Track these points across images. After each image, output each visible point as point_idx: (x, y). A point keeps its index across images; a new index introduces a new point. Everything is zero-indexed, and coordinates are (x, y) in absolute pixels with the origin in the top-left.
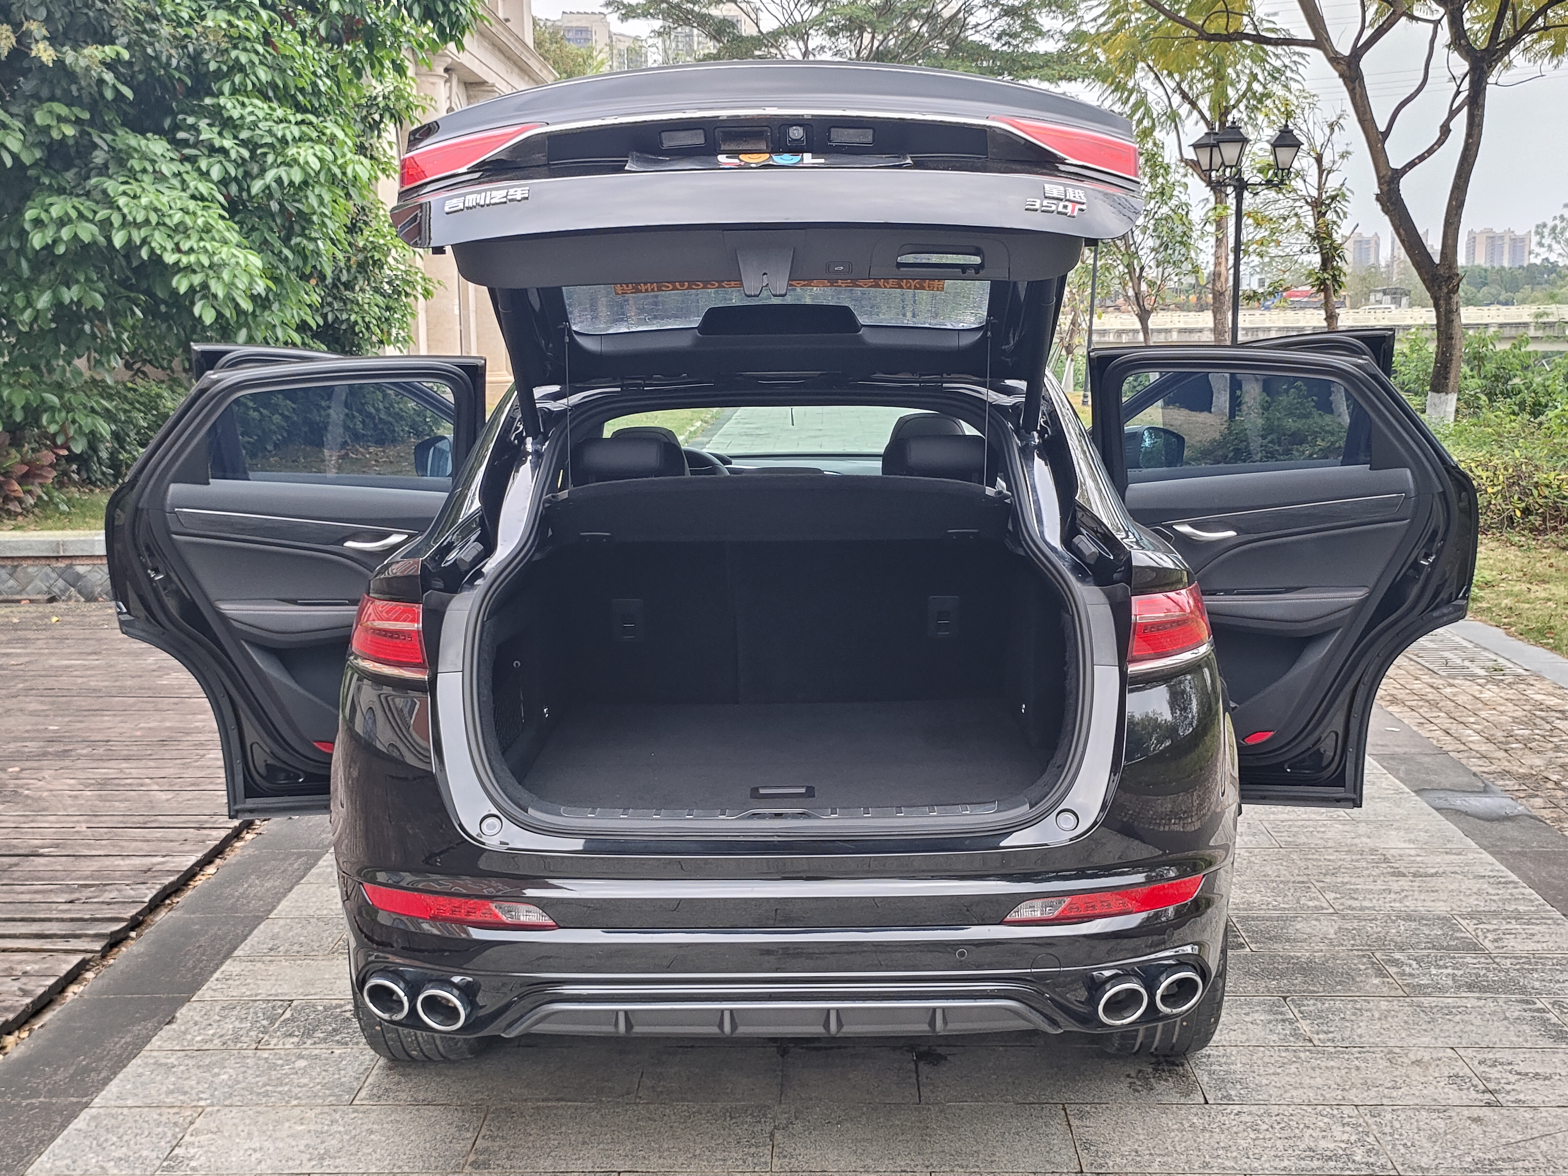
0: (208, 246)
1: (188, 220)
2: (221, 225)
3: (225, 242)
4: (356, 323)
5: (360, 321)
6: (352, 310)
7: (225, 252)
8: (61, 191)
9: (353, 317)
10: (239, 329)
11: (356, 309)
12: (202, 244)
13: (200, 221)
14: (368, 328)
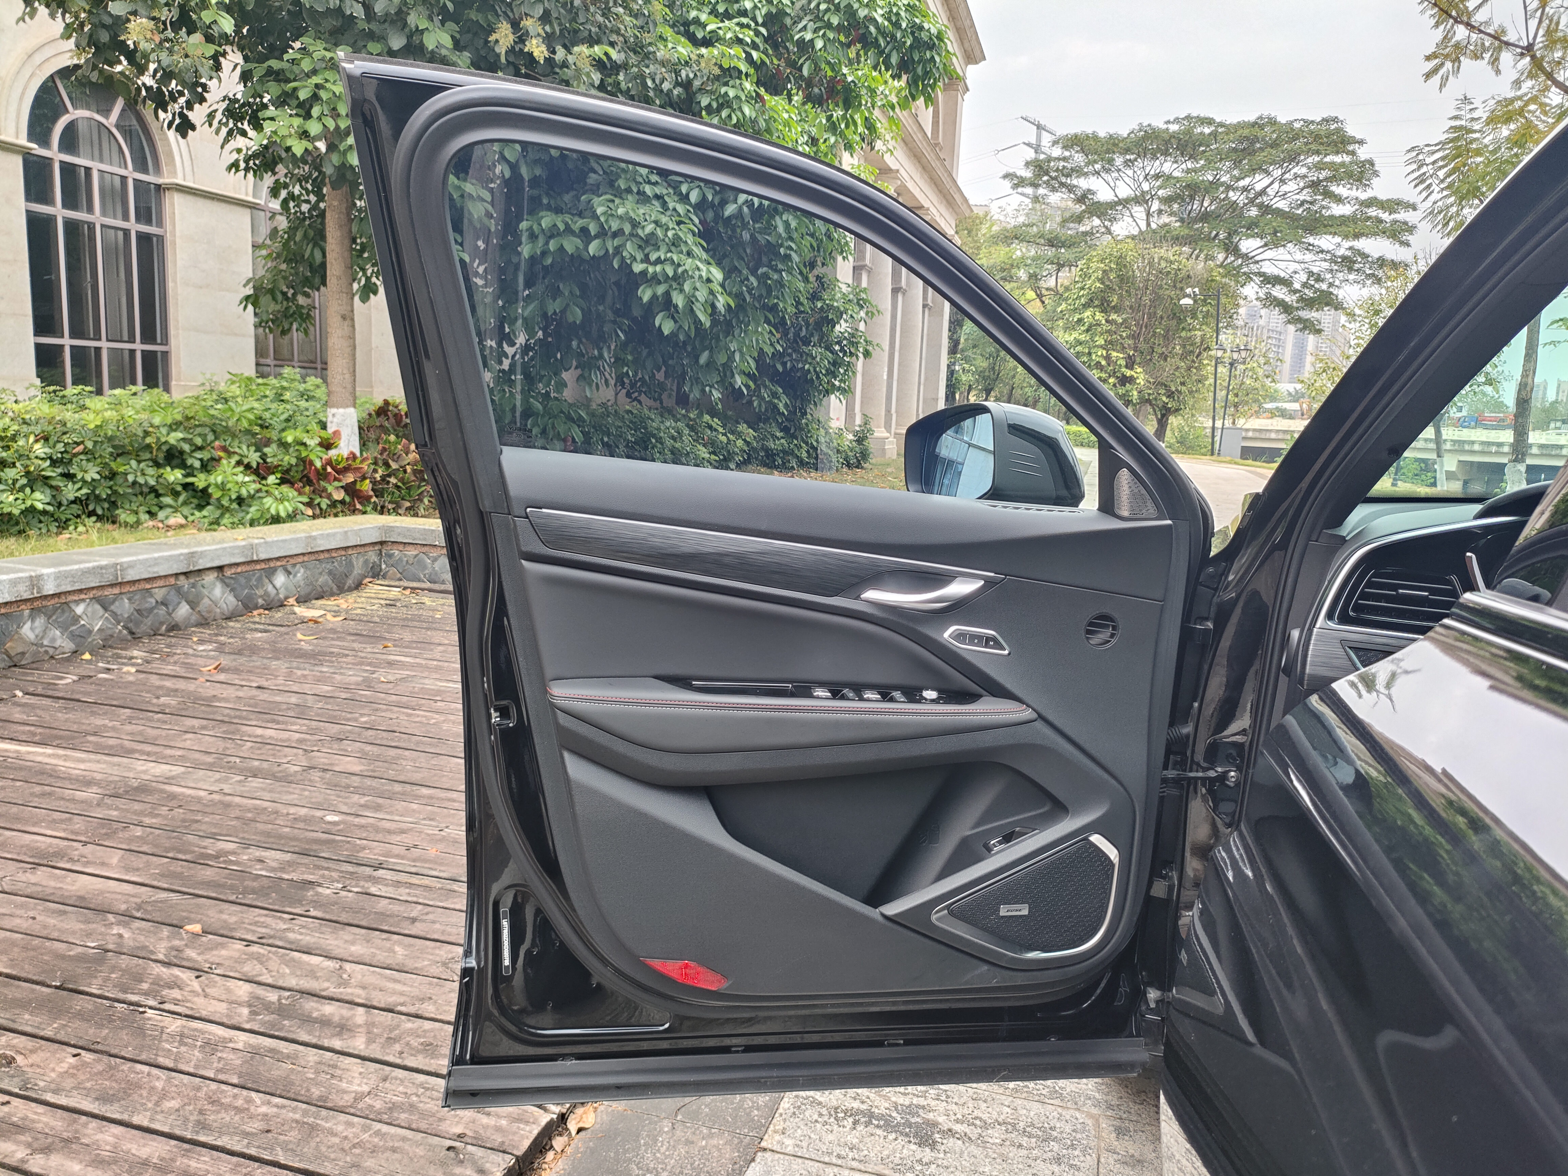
0: (675, 258)
1: (659, 232)
2: (690, 239)
3: (689, 254)
4: (809, 370)
5: (812, 370)
6: (806, 361)
7: (689, 263)
8: (558, 211)
9: (807, 367)
10: (704, 351)
11: (809, 360)
12: (669, 255)
13: (670, 234)
14: (818, 377)
